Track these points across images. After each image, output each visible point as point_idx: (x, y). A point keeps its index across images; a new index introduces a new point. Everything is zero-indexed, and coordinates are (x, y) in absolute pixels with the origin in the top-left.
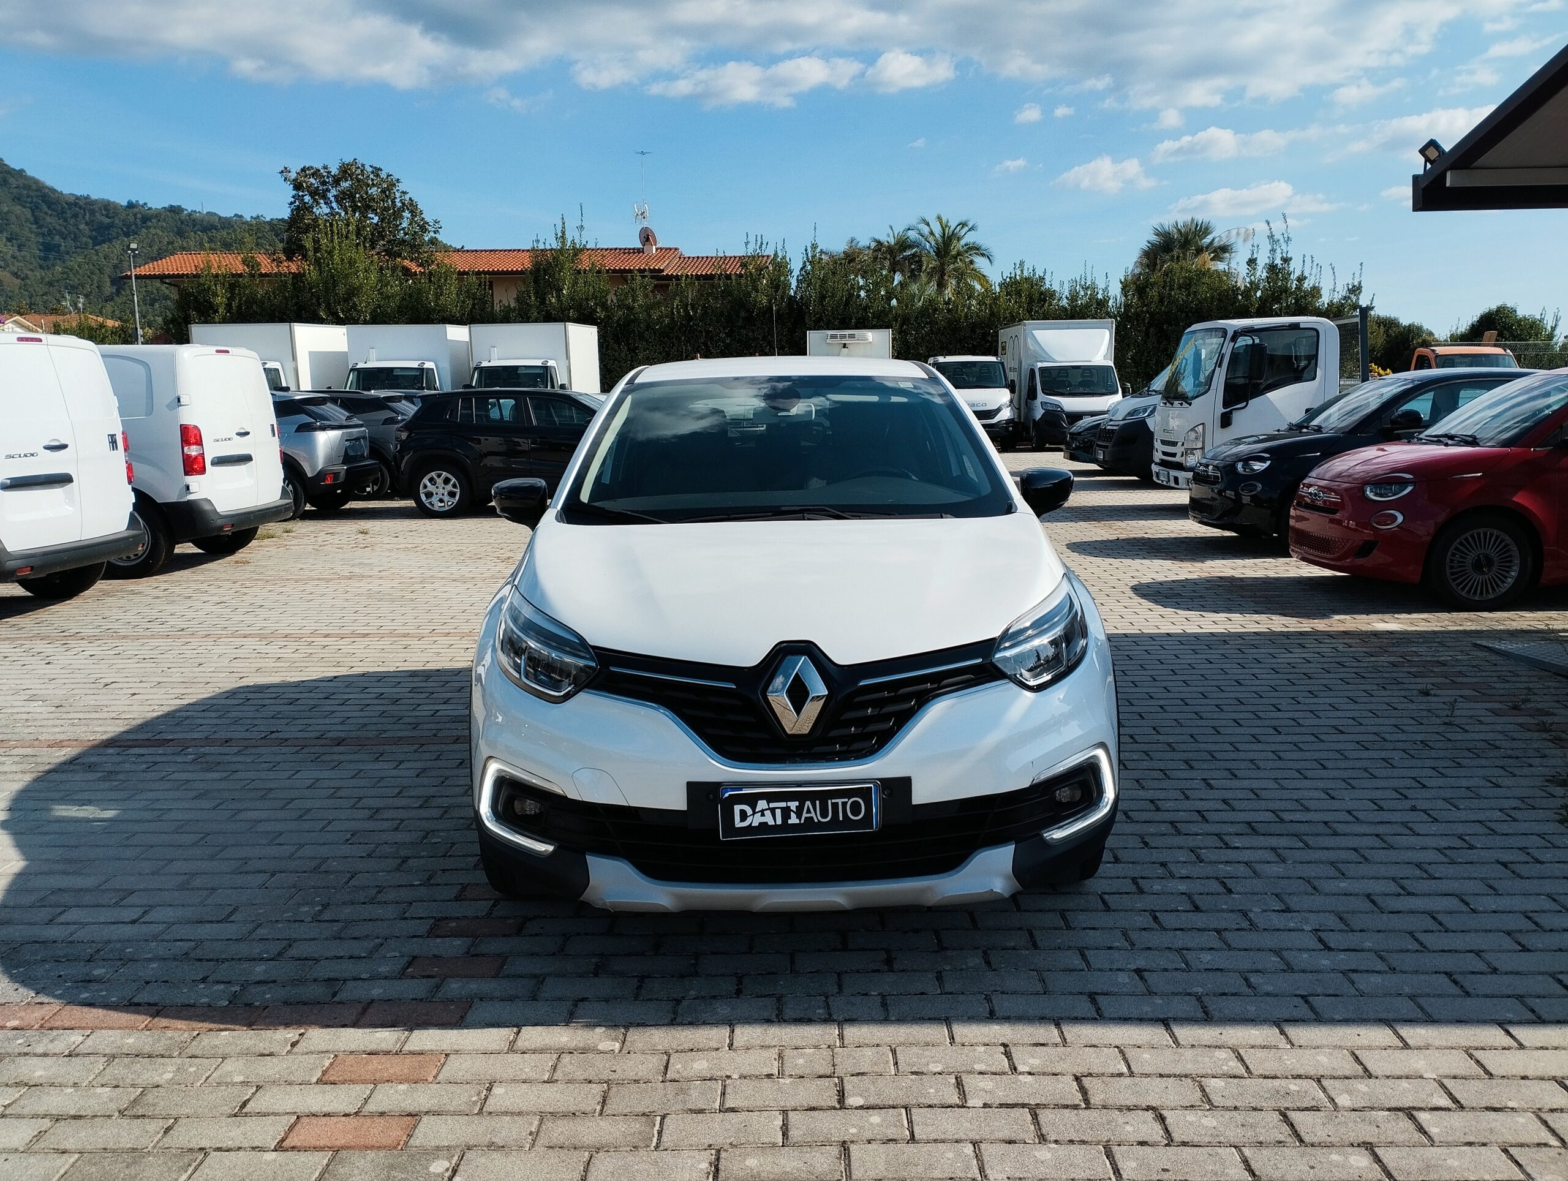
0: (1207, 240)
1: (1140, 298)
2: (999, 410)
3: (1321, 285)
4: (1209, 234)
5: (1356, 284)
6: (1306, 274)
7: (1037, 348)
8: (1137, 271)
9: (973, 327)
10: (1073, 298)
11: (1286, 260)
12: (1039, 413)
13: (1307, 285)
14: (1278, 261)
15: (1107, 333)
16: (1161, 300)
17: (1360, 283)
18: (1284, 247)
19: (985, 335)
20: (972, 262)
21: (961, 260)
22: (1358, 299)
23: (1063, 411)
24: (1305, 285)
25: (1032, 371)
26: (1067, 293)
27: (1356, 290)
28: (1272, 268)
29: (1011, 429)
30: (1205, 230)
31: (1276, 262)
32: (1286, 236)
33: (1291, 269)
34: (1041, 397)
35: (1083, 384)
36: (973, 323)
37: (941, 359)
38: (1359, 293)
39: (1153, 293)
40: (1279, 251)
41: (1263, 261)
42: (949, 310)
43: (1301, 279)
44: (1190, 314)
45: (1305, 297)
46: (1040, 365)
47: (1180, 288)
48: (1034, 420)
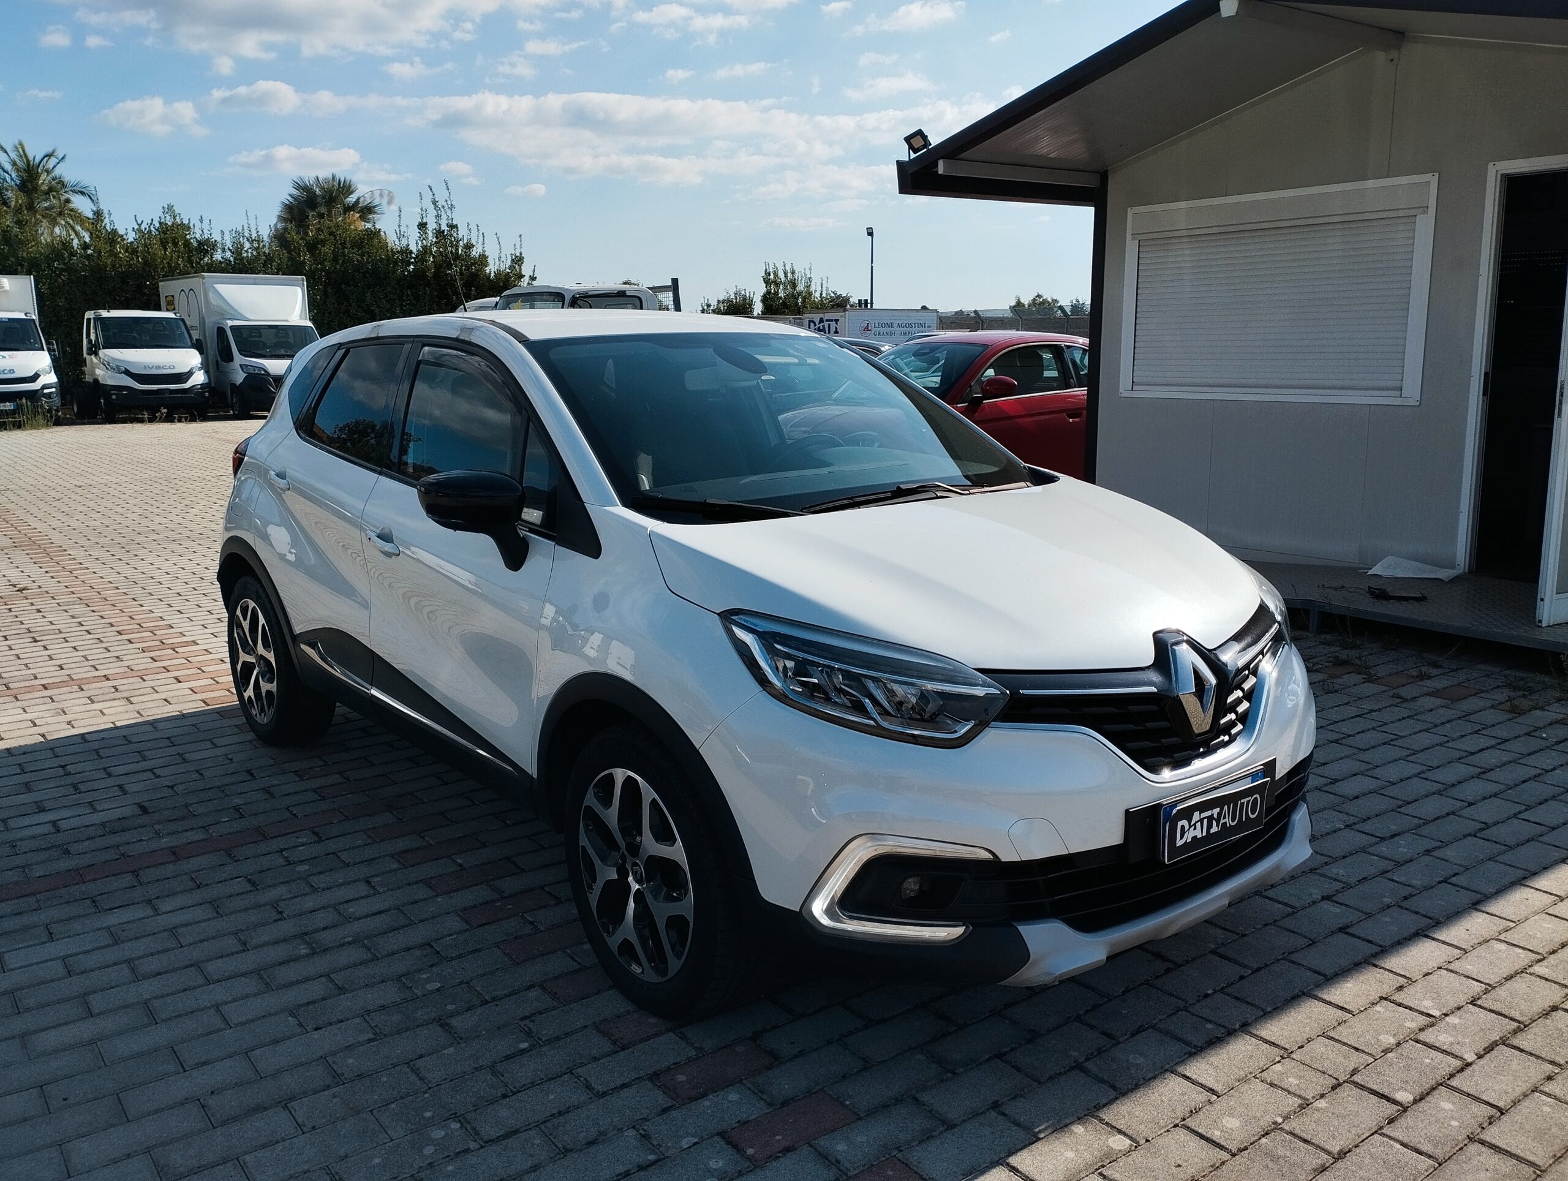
0: (352, 199)
1: (312, 254)
2: (190, 374)
3: (487, 253)
4: (352, 193)
5: (518, 254)
6: (473, 242)
7: (220, 303)
8: (280, 226)
9: (124, 277)
10: (238, 250)
11: (453, 227)
12: (239, 377)
13: (475, 253)
14: (444, 227)
15: (299, 290)
16: (335, 260)
17: (521, 254)
18: (449, 213)
19: (140, 287)
20: (68, 201)
21: (54, 197)
22: (520, 269)
23: (267, 373)
24: (474, 253)
25: (221, 331)
26: (229, 244)
27: (518, 260)
28: (439, 233)
29: (207, 394)
30: (346, 188)
31: (442, 228)
32: (449, 203)
33: (460, 236)
34: (239, 359)
35: (277, 345)
36: (123, 272)
37: (104, 314)
38: (522, 263)
39: (327, 250)
40: (444, 217)
41: (432, 226)
42: (88, 257)
43: (469, 246)
44: (368, 275)
45: (474, 264)
46: (230, 323)
47: (352, 247)
48: (233, 385)
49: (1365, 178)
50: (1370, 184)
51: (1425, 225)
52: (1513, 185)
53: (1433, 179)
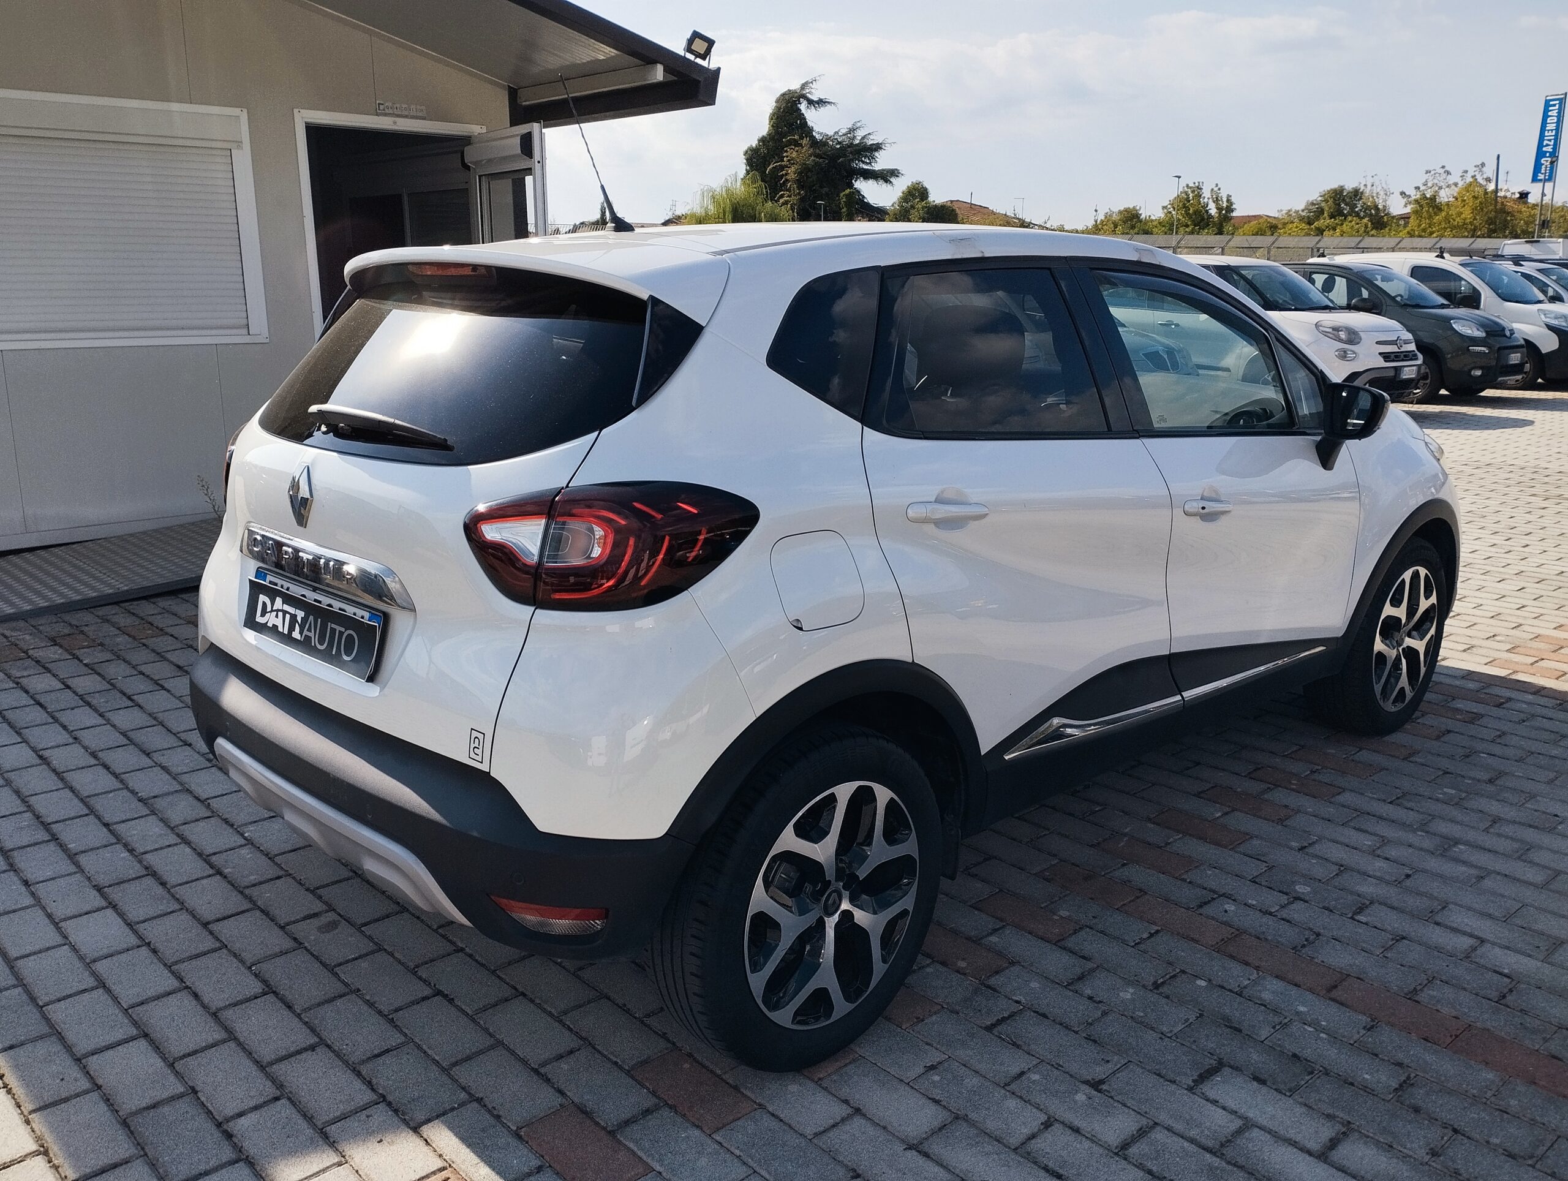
49: (168, 100)
50: (175, 107)
51: (243, 160)
52: (315, 133)
53: (244, 116)
